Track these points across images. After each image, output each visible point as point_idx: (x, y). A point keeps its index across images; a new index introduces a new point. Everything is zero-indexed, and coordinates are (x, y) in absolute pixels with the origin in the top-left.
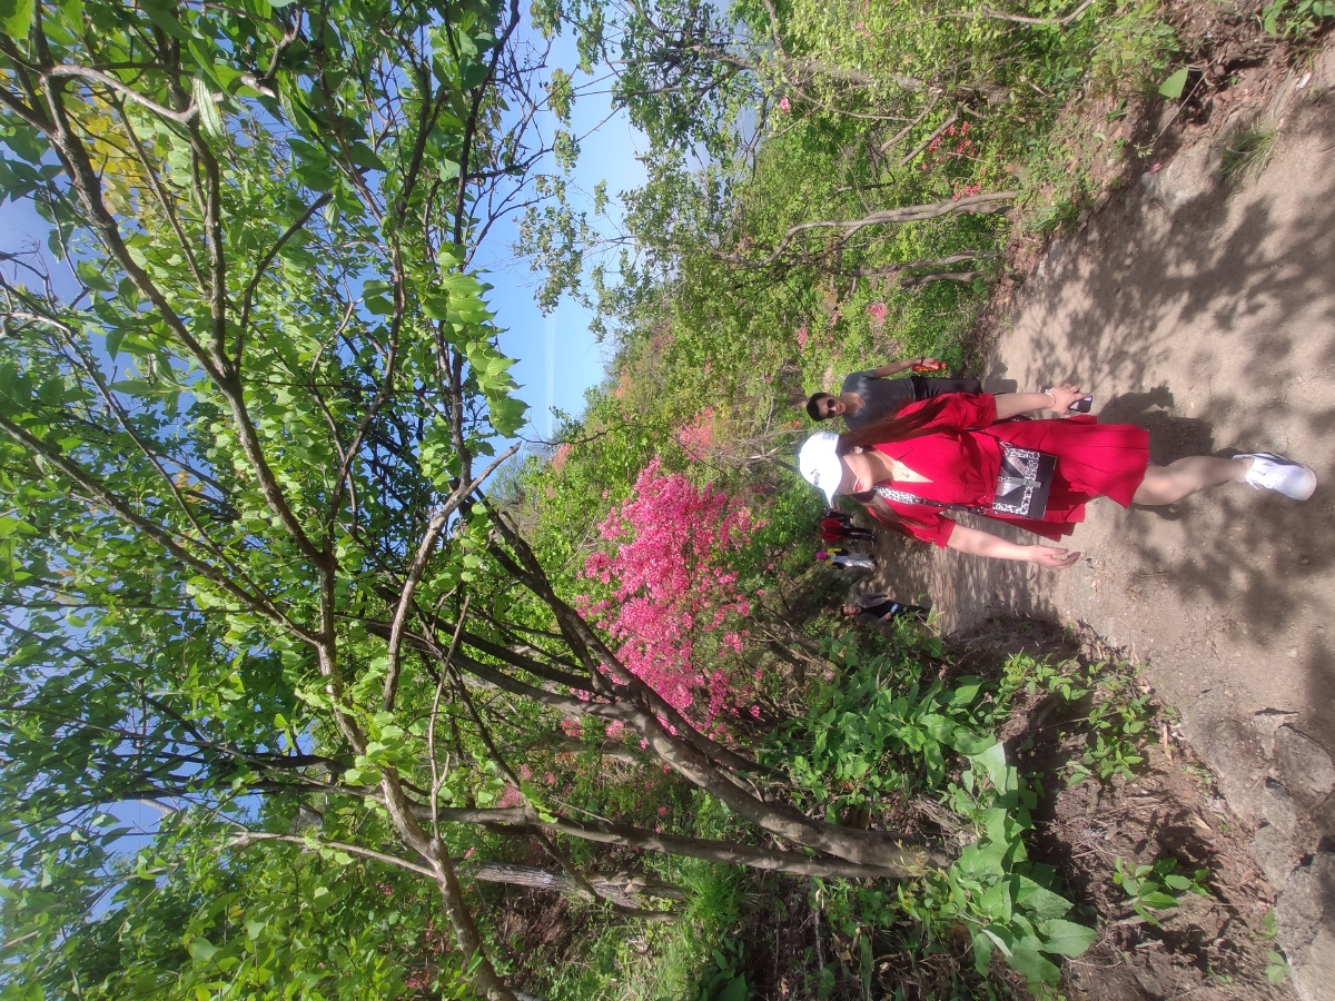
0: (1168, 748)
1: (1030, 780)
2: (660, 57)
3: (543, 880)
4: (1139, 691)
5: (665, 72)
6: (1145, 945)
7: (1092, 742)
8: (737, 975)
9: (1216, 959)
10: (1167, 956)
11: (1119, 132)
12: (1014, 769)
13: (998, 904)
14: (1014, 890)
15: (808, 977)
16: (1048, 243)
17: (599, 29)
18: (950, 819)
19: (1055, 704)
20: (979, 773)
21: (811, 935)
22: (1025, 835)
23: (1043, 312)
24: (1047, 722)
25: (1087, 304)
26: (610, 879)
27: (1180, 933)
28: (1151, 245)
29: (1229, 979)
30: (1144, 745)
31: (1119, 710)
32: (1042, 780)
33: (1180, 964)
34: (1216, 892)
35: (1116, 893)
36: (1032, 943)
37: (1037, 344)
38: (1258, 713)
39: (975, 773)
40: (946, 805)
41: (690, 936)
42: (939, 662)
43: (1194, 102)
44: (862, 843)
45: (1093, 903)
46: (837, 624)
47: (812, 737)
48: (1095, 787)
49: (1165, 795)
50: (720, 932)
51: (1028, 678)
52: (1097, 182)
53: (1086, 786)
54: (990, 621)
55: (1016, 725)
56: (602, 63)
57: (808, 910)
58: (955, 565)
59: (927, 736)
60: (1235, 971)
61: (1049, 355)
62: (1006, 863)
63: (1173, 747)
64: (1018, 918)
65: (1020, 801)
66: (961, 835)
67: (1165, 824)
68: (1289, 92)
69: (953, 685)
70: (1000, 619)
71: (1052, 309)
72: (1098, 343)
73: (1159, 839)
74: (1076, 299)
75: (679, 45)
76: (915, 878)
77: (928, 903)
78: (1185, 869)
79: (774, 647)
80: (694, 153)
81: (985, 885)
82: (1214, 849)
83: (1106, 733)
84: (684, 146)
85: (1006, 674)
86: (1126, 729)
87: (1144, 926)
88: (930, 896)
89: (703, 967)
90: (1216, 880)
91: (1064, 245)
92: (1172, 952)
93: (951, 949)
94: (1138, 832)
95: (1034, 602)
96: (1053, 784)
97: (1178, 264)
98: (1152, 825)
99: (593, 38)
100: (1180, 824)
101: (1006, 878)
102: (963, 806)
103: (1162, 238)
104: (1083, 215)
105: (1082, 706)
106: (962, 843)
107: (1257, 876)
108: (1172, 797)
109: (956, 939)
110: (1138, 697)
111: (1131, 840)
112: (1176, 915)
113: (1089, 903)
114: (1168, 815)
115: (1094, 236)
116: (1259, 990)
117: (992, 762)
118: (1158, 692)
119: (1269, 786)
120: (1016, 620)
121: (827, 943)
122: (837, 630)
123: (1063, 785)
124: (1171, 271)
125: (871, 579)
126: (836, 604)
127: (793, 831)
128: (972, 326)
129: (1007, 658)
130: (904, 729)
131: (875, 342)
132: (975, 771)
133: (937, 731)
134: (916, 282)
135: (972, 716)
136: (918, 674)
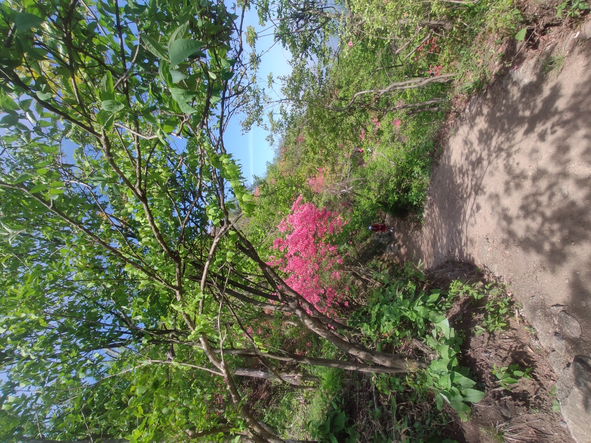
0: (518, 319)
1: (460, 333)
2: (295, 16)
3: (261, 374)
4: (506, 295)
5: (297, 22)
6: (504, 398)
7: (486, 317)
8: (342, 411)
9: (532, 403)
10: (513, 402)
11: (500, 50)
12: (453, 329)
13: (445, 383)
14: (452, 377)
15: (370, 412)
16: (470, 97)
17: (267, 5)
18: (427, 349)
19: (471, 301)
21: (371, 395)
22: (457, 355)
23: (468, 129)
24: (468, 308)
25: (486, 126)
26: (288, 374)
27: (519, 393)
28: (512, 102)
29: (538, 411)
30: (508, 318)
31: (498, 303)
32: (465, 333)
33: (519, 405)
34: (535, 377)
35: (494, 378)
36: (460, 398)
37: (466, 142)
38: (553, 306)
40: (425, 343)
41: (322, 396)
42: (423, 283)
43: (532, 40)
44: (391, 359)
45: (484, 382)
46: (381, 263)
47: (370, 315)
48: (487, 335)
49: (516, 339)
50: (334, 394)
51: (460, 291)
52: (491, 71)
53: (483, 335)
54: (447, 262)
55: (455, 310)
56: (269, 21)
57: (370, 385)
58: (432, 237)
59: (418, 315)
60: (540, 408)
61: (470, 147)
62: (449, 366)
63: (519, 319)
64: (454, 388)
65: (456, 342)
66: (432, 355)
67: (514, 351)
68: (571, 39)
69: (429, 293)
70: (451, 262)
71: (472, 127)
72: (490, 144)
73: (512, 356)
74: (482, 123)
75: (303, 10)
76: (412, 373)
77: (418, 382)
78: (522, 368)
80: (311, 59)
81: (441, 375)
82: (534, 360)
83: (492, 313)
84: (307, 56)
85: (451, 289)
86: (500, 311)
87: (505, 391)
88: (419, 380)
89: (327, 408)
90: (535, 372)
91: (477, 99)
92: (515, 401)
93: (428, 400)
94: (504, 354)
95: (465, 255)
96: (469, 334)
97: (523, 111)
98: (510, 350)
99: (265, 10)
100: (521, 350)
101: (449, 373)
102: (432, 344)
103: (517, 99)
104: (485, 86)
105: (483, 301)
106: (432, 358)
107: (551, 371)
108: (518, 339)
109: (429, 396)
110: (507, 298)
111: (501, 357)
112: (518, 386)
113: (483, 382)
114: (516, 346)
115: (489, 96)
116: (550, 415)
117: (444, 326)
118: (514, 296)
119: (555, 335)
120: (458, 262)
121: (378, 398)
122: (381, 265)
123: (474, 335)
124: (521, 113)
125: (396, 243)
126: (381, 254)
127: (362, 355)
128: (438, 132)
129: (451, 282)
130: (408, 312)
131: (396, 136)
132: (437, 330)
133: (422, 313)
134: (413, 113)
135: (437, 307)
136: (414, 288)
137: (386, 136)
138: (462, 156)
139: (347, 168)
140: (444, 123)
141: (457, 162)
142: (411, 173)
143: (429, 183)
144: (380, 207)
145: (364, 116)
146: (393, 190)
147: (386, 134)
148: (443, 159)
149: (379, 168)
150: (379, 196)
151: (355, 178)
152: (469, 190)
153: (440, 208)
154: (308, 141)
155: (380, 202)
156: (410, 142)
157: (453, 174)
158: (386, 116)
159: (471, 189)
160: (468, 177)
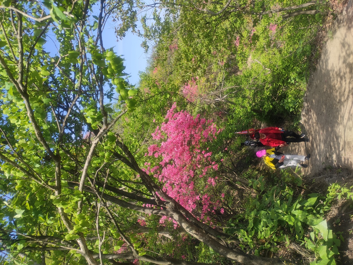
1: (338, 235)
12: (331, 231)
18: (305, 252)
19: (349, 204)
20: (317, 233)
22: (335, 256)
23: (345, 31)
24: (346, 211)
32: (343, 235)
39: (315, 233)
40: (304, 246)
42: (301, 188)
44: (269, 263)
47: (247, 221)
51: (338, 194)
54: (325, 169)
55: (333, 213)
59: (296, 219)
61: (348, 50)
65: (334, 244)
66: (310, 258)
69: (306, 197)
70: (329, 168)
71: (349, 29)
79: (229, 183)
85: (329, 192)
95: (343, 160)
96: (347, 236)
102: (310, 246)
106: (310, 261)
117: (322, 228)
120: (336, 168)
123: (351, 236)
127: (240, 259)
128: (315, 35)
129: (329, 185)
130: (286, 216)
131: (272, 42)
132: (315, 232)
133: (300, 217)
134: (290, 16)
135: (315, 210)
136: (292, 193)
137: (262, 42)
138: (339, 59)
139: (221, 76)
140: (321, 25)
141: (334, 66)
142: (288, 80)
143: (305, 89)
144: (255, 115)
145: (239, 22)
146: (268, 98)
147: (261, 39)
148: (321, 63)
149: (254, 75)
150: (254, 104)
151: (229, 86)
152: (346, 93)
153: (317, 115)
154: (182, 47)
155: (255, 111)
156: (287, 48)
157: (330, 78)
158: (262, 20)
159: (349, 93)
160: (345, 81)
